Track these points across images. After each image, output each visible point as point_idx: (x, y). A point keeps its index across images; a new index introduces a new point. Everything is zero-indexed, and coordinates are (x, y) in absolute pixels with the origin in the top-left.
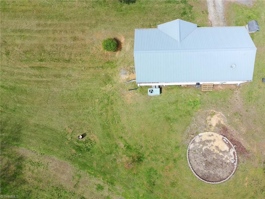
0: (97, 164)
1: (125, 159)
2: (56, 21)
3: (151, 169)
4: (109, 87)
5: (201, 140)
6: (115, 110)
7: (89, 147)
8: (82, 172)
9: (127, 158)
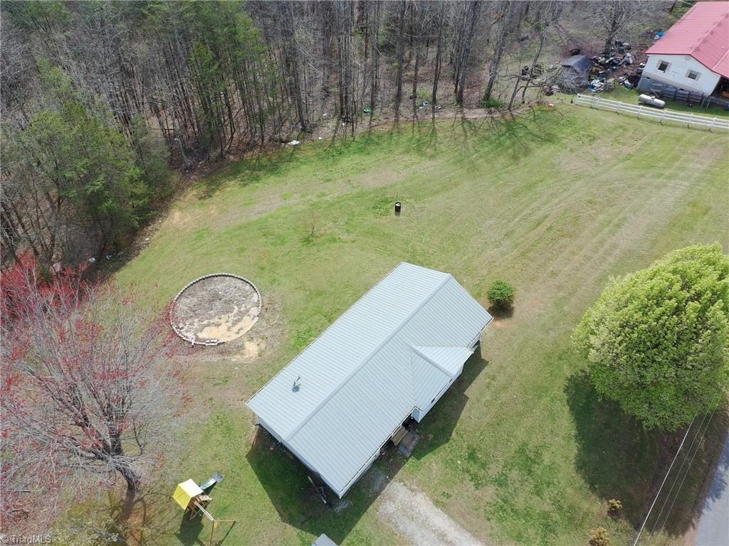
3: (283, 243)
5: (249, 315)
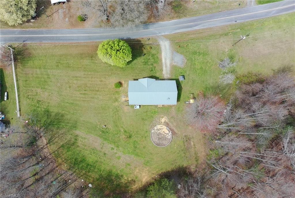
0: (111, 139)
1: (124, 136)
2: (92, 73)
3: (135, 141)
4: (116, 104)
5: (157, 128)
6: (119, 115)
7: (107, 131)
8: (105, 142)
9: (125, 136)
